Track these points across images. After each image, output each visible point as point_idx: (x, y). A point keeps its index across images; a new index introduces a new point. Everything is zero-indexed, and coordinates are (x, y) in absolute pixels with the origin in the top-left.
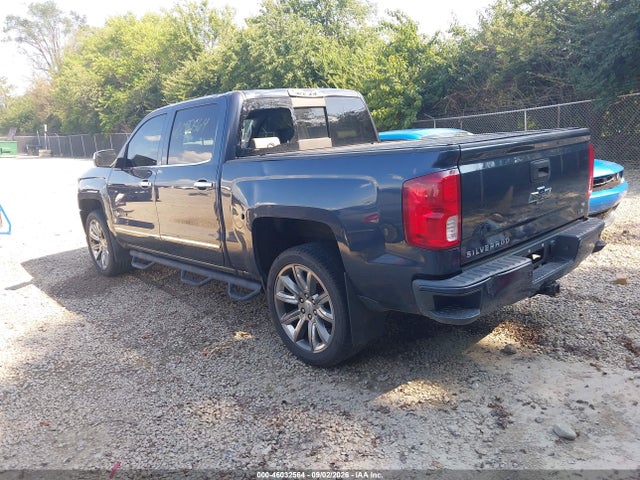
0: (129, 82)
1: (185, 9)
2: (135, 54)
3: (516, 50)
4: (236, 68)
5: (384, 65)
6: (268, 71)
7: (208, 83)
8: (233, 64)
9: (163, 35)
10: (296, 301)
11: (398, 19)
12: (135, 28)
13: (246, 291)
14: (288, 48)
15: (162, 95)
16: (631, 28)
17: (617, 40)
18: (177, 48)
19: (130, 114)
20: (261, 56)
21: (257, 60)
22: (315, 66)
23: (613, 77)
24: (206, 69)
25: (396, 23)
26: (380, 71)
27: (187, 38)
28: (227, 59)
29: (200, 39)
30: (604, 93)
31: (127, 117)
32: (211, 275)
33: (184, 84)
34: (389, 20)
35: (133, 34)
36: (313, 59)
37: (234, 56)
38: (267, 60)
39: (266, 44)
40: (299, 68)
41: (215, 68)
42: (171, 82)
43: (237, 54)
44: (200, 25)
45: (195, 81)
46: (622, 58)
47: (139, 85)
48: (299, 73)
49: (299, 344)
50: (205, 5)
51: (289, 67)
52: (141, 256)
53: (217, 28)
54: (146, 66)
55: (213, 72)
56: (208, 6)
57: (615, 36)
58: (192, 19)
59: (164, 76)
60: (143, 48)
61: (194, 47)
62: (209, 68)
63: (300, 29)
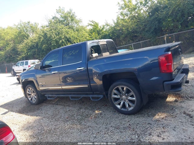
0: (4, 48)
1: (22, 24)
2: (6, 39)
3: (128, 28)
4: (43, 40)
5: (91, 36)
6: (54, 40)
7: (33, 46)
8: (42, 39)
9: (16, 33)
10: (120, 97)
11: (93, 22)
12: (5, 31)
13: (98, 98)
14: (59, 33)
15: (18, 51)
16: (156, 21)
17: (154, 24)
18: (21, 36)
19: (6, 58)
20: (51, 36)
21: (50, 38)
22: (68, 38)
23: (154, 33)
24: (32, 42)
25: (93, 24)
26: (90, 37)
27: (24, 33)
28: (40, 38)
29: (28, 33)
30: (153, 37)
31: (5, 59)
32: (82, 96)
33: (25, 47)
34: (90, 23)
35: (5, 33)
36: (67, 36)
37: (42, 37)
38: (53, 37)
39: (52, 32)
40: (63, 39)
41: (35, 41)
42: (20, 47)
43: (43, 36)
44: (28, 29)
45: (29, 46)
46: (156, 28)
47: (8, 49)
48: (63, 40)
49: (122, 109)
50: (29, 23)
51: (60, 39)
52: (50, 95)
53: (33, 30)
54: (10, 43)
55: (35, 42)
56: (30, 23)
57: (153, 23)
58: (25, 27)
59: (17, 45)
60: (8, 37)
61: (27, 36)
62: (33, 41)
63: (62, 27)
